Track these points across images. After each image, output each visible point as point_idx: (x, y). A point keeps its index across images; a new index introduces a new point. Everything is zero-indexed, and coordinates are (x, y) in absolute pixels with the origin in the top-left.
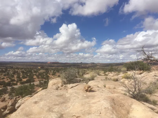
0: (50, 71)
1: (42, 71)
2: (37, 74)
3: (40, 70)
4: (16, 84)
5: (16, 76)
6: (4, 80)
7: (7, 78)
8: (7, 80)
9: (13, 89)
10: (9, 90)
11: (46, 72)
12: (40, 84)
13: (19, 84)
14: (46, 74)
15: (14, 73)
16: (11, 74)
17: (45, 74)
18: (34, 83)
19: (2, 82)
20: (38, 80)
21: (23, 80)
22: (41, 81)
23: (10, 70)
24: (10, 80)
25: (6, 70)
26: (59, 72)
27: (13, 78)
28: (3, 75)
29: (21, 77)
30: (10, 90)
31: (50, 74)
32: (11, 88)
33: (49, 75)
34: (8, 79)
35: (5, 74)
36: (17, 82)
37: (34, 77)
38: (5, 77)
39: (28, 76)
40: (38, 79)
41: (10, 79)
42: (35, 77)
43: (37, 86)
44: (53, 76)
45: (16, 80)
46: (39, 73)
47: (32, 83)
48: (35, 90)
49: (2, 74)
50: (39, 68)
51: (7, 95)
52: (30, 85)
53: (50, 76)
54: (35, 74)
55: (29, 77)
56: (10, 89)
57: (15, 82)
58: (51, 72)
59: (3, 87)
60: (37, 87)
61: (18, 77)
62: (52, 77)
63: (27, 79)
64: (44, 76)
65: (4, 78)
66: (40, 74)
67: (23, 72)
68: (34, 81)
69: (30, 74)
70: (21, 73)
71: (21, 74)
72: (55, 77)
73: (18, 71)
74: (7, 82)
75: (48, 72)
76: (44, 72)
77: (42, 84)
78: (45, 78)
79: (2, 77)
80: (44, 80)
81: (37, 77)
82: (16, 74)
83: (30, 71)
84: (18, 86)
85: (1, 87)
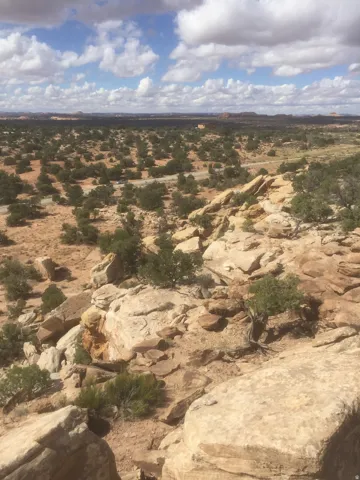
0: (237, 139)
1: (210, 137)
2: (198, 147)
3: (203, 133)
4: (138, 177)
5: (134, 151)
6: (103, 161)
7: (110, 155)
8: (111, 161)
9: (129, 191)
10: (118, 194)
11: (226, 140)
12: (212, 178)
13: (145, 174)
14: (228, 147)
15: (129, 142)
16: (121, 144)
17: (222, 146)
18: (193, 174)
19: (95, 167)
20: (205, 166)
21: (157, 162)
22: (217, 170)
23: (117, 134)
24: (118, 162)
25: (107, 133)
26: (269, 141)
27: (127, 157)
28: (97, 148)
29: (150, 153)
30: (120, 195)
31: (238, 147)
32: (122, 185)
33: (237, 150)
34: (114, 159)
35: (105, 144)
36: (141, 169)
37: (189, 157)
38: (105, 153)
39: (169, 150)
40: (203, 163)
41: (119, 158)
42: (192, 155)
43: (205, 183)
44: (251, 154)
45: (136, 163)
46: (203, 143)
47: (186, 175)
48: (200, 196)
49: (95, 145)
50: (201, 127)
51: (114, 208)
52: (182, 181)
53: (240, 153)
54: (190, 144)
55: (173, 156)
56: (121, 189)
57: (134, 170)
58: (240, 140)
59: (100, 183)
60: (205, 188)
61: (142, 154)
62: (249, 155)
63: (168, 160)
64: (221, 151)
65: (101, 157)
66: (208, 146)
67: (155, 140)
68: (190, 169)
69: (177, 147)
70: (147, 141)
71: (150, 144)
72: (258, 156)
73: (138, 137)
74: (110, 166)
75: (232, 140)
76: (217, 142)
77: (221, 177)
78: (225, 160)
79: (96, 152)
80: (223, 165)
81: (199, 155)
82: (135, 144)
83: (175, 137)
84: (145, 181)
85: (94, 183)
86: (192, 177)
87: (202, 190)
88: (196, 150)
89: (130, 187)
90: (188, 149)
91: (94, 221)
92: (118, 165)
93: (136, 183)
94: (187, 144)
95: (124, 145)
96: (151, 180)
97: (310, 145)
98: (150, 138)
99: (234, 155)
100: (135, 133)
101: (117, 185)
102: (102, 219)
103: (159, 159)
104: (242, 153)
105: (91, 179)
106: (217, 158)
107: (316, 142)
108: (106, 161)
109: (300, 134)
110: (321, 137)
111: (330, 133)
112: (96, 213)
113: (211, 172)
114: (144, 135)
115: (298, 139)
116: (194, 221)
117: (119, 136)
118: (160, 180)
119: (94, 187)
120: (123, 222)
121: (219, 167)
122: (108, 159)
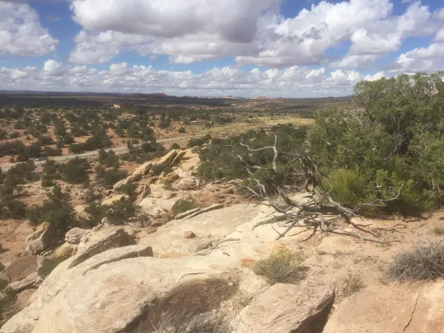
0: (151, 118)
1: (126, 116)
2: (116, 125)
3: (120, 112)
4: (59, 153)
5: (51, 130)
6: (19, 139)
7: (26, 133)
8: (28, 139)
9: (51, 167)
10: (39, 170)
11: (141, 118)
12: (131, 153)
13: (65, 151)
14: (143, 125)
15: (46, 120)
16: (37, 123)
17: (138, 124)
18: (114, 149)
19: (13, 145)
20: (123, 142)
21: (76, 139)
22: (135, 145)
23: (31, 112)
24: (36, 140)
25: (20, 112)
26: (179, 120)
27: (45, 135)
28: (12, 126)
29: (68, 131)
30: (42, 171)
31: (152, 125)
32: (44, 162)
33: (152, 128)
34: (31, 137)
35: (19, 122)
36: (60, 146)
37: (108, 134)
38: (21, 131)
39: (88, 128)
40: (121, 139)
41: (37, 136)
42: (110, 132)
43: (125, 157)
44: (164, 131)
45: (55, 140)
46: (120, 121)
47: (107, 151)
48: (123, 168)
49: (8, 123)
50: (116, 106)
51: (39, 184)
52: (104, 156)
53: (155, 131)
54: (108, 122)
55: (92, 133)
56: (42, 165)
57: (54, 147)
58: (154, 119)
59: (19, 160)
60: (125, 162)
61: (61, 132)
62: (163, 132)
63: (87, 137)
64: (137, 128)
65: (16, 135)
66: (125, 124)
67: (72, 119)
68: (110, 145)
69: (96, 125)
70: (64, 119)
71: (67, 122)
72: (170, 133)
73: (55, 116)
74: (27, 144)
75: (147, 119)
76: (134, 120)
77: (139, 152)
78: (142, 137)
79: (10, 130)
80: (140, 141)
81: (116, 132)
82: (52, 123)
83: (93, 116)
84: (66, 157)
85: (12, 161)
86: (111, 152)
87: (123, 164)
88: (113, 127)
89: (51, 163)
90: (106, 127)
91: (19, 196)
92: (37, 143)
93: (57, 159)
94: (104, 122)
95: (41, 124)
96: (73, 156)
97: (213, 124)
98: (67, 116)
99: (150, 132)
100: (51, 112)
101: (37, 162)
102: (26, 195)
103: (77, 136)
104: (156, 130)
105: (8, 157)
106: (134, 134)
107: (217, 121)
108: (22, 139)
109: (204, 114)
110: (221, 117)
111: (228, 113)
112: (20, 189)
113: (130, 147)
114: (60, 114)
115: (203, 118)
116: (119, 190)
117: (34, 114)
118: (82, 156)
119: (14, 165)
120: (49, 195)
121: (137, 142)
122: (25, 137)
